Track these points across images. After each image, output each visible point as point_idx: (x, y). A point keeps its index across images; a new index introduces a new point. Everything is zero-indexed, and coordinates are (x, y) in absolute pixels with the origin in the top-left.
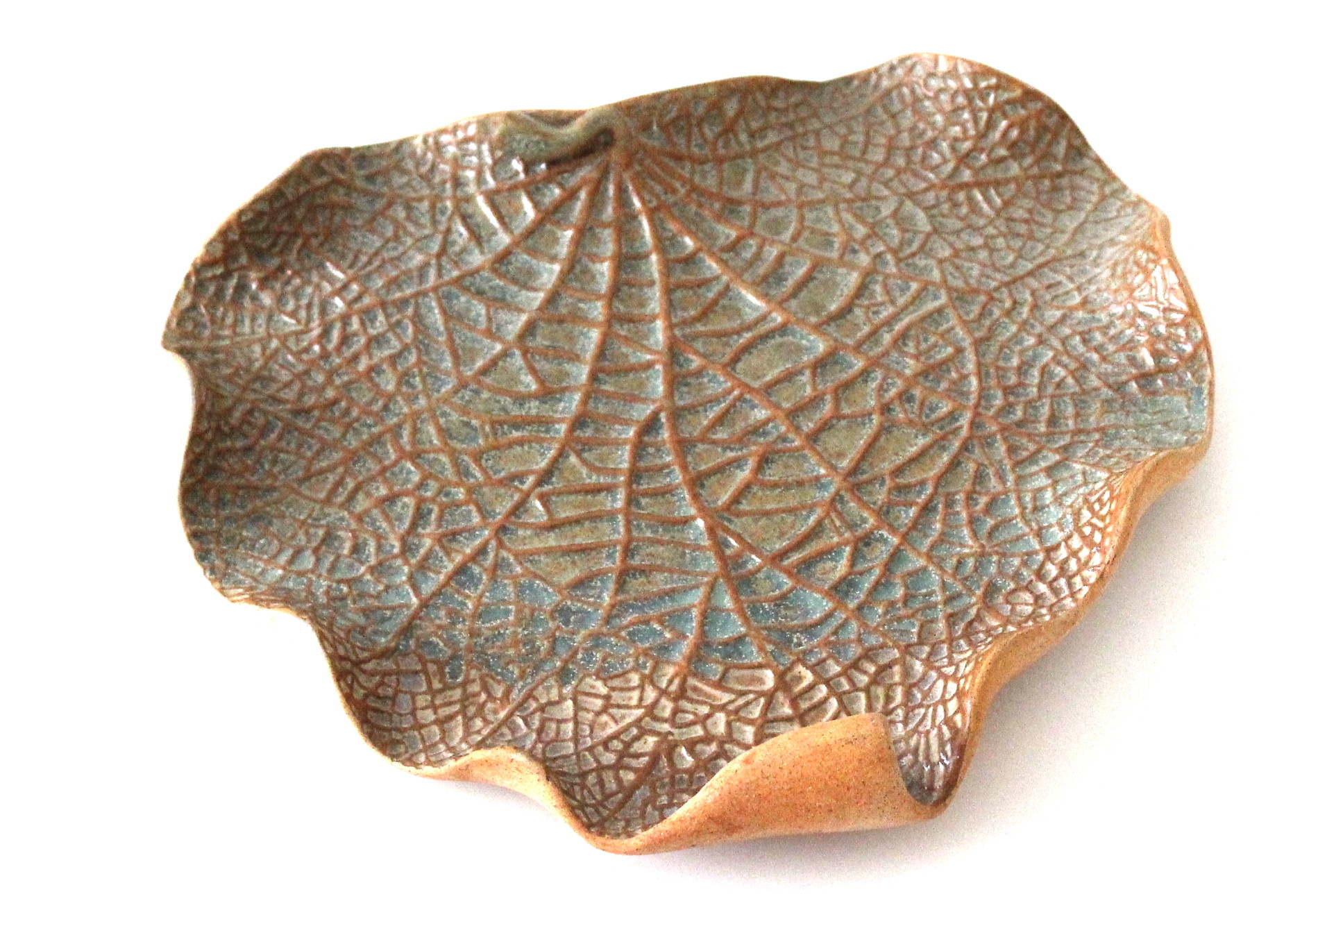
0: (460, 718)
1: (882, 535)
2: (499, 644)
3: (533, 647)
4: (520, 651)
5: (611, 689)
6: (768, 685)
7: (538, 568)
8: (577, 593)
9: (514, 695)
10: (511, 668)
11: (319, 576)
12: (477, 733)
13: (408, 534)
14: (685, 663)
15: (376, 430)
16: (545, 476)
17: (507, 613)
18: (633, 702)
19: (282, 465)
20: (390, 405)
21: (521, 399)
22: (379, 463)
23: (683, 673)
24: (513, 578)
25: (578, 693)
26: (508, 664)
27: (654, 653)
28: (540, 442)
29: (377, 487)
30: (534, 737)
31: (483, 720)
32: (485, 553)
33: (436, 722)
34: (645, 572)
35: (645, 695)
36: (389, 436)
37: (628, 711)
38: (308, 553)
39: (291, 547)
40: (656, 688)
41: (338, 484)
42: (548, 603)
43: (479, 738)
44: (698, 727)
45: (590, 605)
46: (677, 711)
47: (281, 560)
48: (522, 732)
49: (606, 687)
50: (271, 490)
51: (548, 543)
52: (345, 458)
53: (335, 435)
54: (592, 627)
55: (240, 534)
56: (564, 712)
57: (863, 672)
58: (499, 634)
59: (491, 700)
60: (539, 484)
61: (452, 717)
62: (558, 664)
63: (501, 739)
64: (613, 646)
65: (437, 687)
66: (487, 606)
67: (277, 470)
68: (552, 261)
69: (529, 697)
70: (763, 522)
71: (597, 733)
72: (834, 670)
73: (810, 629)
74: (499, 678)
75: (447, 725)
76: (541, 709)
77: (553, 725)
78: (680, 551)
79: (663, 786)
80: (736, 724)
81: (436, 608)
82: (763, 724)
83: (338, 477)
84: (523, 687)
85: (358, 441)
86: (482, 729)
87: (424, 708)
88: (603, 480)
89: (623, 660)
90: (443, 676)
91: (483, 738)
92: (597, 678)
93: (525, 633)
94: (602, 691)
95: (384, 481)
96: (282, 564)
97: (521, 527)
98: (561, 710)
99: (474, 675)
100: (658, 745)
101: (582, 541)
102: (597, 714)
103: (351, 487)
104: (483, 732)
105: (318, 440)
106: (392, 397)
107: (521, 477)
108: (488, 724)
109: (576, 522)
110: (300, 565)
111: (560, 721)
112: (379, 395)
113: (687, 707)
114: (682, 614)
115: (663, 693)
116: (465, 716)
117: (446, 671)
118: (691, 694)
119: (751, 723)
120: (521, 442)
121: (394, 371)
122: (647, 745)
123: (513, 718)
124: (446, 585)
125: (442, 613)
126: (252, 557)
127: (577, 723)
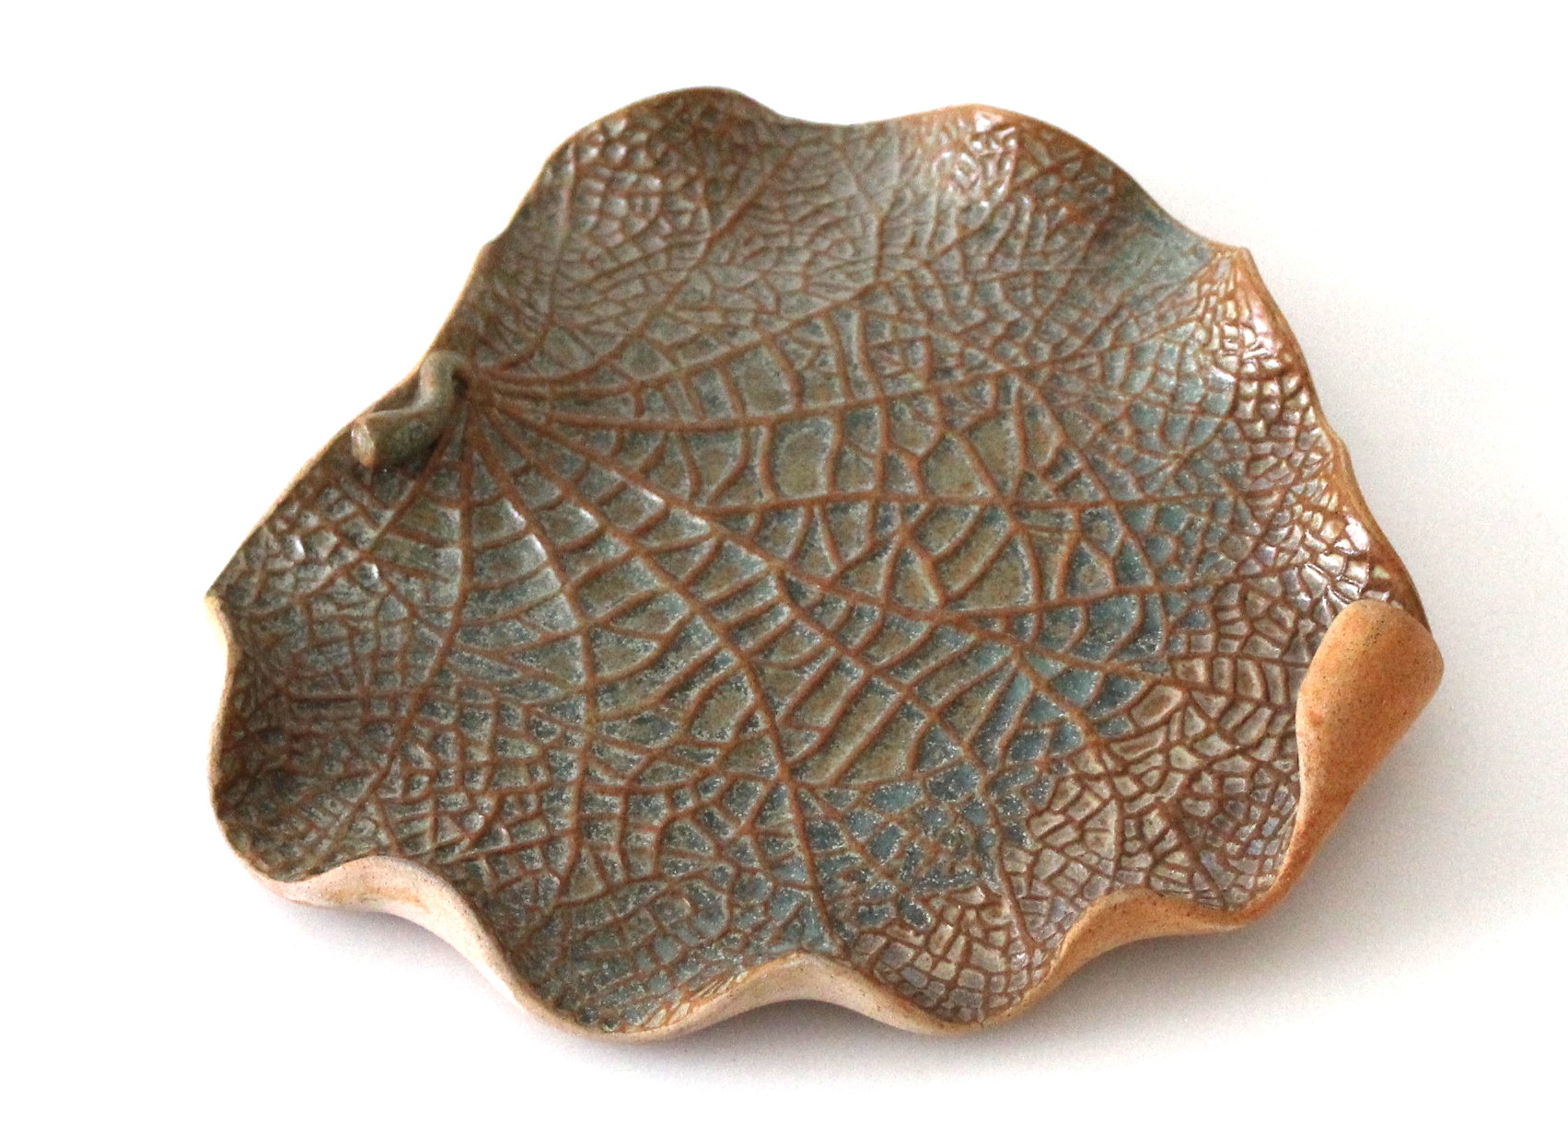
0: (976, 946)
1: (1091, 514)
2: (921, 862)
3: (953, 838)
4: (948, 851)
5: (1064, 811)
6: (1176, 696)
7: (867, 777)
8: (926, 767)
9: (994, 887)
10: (958, 870)
11: (701, 946)
12: (1010, 941)
13: (720, 848)
14: (1092, 739)
15: (569, 794)
16: (767, 702)
17: (894, 832)
18: (1095, 804)
19: (527, 893)
20: (552, 764)
21: (657, 663)
22: (610, 817)
23: (1102, 747)
24: (858, 803)
25: (1042, 838)
26: (952, 870)
27: (1056, 754)
28: (724, 681)
29: (638, 838)
30: (1062, 900)
31: (998, 928)
32: (807, 805)
33: (960, 967)
34: (956, 703)
35: (1096, 790)
36: (589, 788)
37: (1102, 814)
38: (659, 940)
39: (637, 949)
40: (1098, 778)
41: (600, 864)
42: (915, 795)
43: (1020, 942)
44: (1172, 775)
45: (951, 766)
46: (1138, 779)
47: (646, 964)
48: (1044, 906)
49: (1056, 813)
50: (548, 921)
51: (847, 750)
52: (576, 839)
53: (539, 830)
54: (978, 780)
55: (581, 977)
56: (1053, 862)
57: (1233, 622)
58: (911, 854)
59: (980, 908)
60: (771, 713)
61: (968, 951)
62: (993, 831)
63: (1038, 926)
64: (1014, 779)
65: (919, 940)
66: (870, 842)
67: (528, 901)
68: (518, 537)
69: (1008, 877)
70: (987, 585)
71: (1104, 851)
72: (1208, 640)
73: (1144, 628)
74: (960, 886)
75: (973, 961)
76: (1032, 876)
77: (1061, 879)
78: (958, 661)
79: (1214, 839)
80: (1197, 745)
81: (830, 882)
82: (1217, 725)
83: (592, 860)
84: (991, 874)
85: (566, 817)
86: (1009, 935)
87: (934, 966)
88: (819, 665)
89: (1039, 782)
90: (912, 928)
91: (1023, 939)
92: (1039, 814)
93: (930, 833)
94: (1059, 819)
95: (637, 827)
96: (653, 966)
97: (805, 759)
98: (1048, 862)
99: (937, 904)
100: (1165, 814)
101: (871, 725)
102: (1081, 839)
103: (615, 857)
104: (1014, 936)
105: (530, 846)
106: (545, 756)
107: (748, 721)
108: (1008, 927)
109: (845, 714)
110: (669, 953)
111: (1061, 871)
112: (531, 765)
113: (1141, 768)
114: (1033, 705)
115: (1109, 776)
116: (978, 940)
117: (908, 921)
118: (1130, 757)
119: (1207, 733)
120: (708, 695)
121: (514, 735)
122: (1156, 823)
123: (1021, 903)
124: (812, 857)
125: (841, 881)
126: (618, 984)
127: (1077, 860)
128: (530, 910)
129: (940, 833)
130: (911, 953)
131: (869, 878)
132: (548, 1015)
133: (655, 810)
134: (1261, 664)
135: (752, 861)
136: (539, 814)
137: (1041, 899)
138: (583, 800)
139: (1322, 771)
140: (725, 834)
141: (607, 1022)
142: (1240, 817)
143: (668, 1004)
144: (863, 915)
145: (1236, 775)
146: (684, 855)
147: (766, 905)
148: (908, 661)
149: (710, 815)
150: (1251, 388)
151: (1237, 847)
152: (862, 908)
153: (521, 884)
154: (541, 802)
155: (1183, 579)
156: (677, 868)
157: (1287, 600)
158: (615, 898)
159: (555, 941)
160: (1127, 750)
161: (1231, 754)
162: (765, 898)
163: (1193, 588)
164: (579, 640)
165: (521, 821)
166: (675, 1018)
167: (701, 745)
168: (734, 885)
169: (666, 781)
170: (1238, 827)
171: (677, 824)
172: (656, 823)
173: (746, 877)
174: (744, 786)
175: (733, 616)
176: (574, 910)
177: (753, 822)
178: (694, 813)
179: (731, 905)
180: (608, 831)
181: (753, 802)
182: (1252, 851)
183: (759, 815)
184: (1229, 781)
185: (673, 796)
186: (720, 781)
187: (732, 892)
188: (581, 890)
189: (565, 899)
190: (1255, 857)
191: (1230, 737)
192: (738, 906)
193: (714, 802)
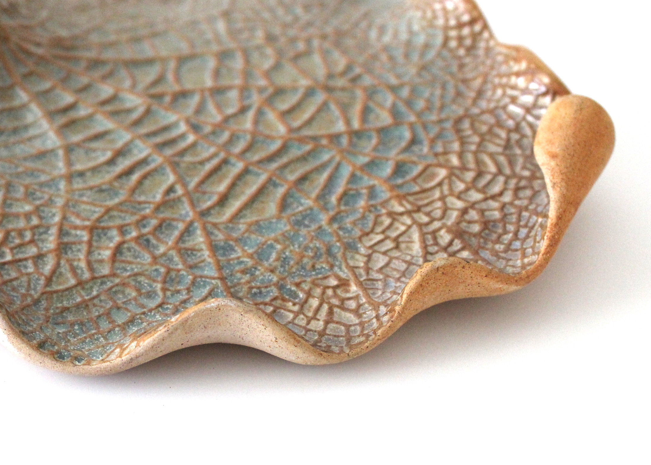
0: (336, 310)
2: (292, 263)
3: (312, 249)
4: (309, 256)
5: (383, 232)
6: (442, 173)
7: (251, 217)
8: (289, 212)
9: (343, 275)
10: (318, 266)
11: (144, 313)
12: (359, 306)
13: (155, 258)
14: (395, 193)
15: (54, 231)
16: (182, 180)
17: (272, 246)
18: (403, 228)
19: (22, 286)
20: (42, 214)
21: (111, 162)
22: (80, 243)
23: (401, 198)
24: (247, 231)
25: (371, 247)
26: (313, 266)
27: (372, 202)
28: (155, 170)
29: (99, 254)
30: (392, 280)
31: (349, 299)
32: (212, 233)
33: (327, 323)
34: (303, 179)
35: (403, 221)
36: (66, 228)
37: (408, 233)
38: (115, 310)
39: (99, 317)
40: (402, 214)
41: (74, 270)
42: (284, 227)
43: (366, 305)
44: (449, 212)
45: (306, 210)
46: (428, 214)
47: (105, 325)
48: (380, 285)
49: (377, 234)
50: (36, 302)
51: (235, 205)
52: (57, 255)
53: (33, 250)
54: (324, 218)
55: (59, 333)
56: (381, 260)
57: (469, 136)
58: (285, 259)
59: (335, 288)
60: (185, 185)
61: (331, 312)
62: (338, 244)
63: (377, 295)
64: (347, 216)
65: (296, 308)
66: (256, 252)
67: (23, 291)
68: (24, 106)
69: (353, 269)
70: (314, 123)
71: (414, 253)
72: (456, 146)
73: (414, 141)
74: (320, 276)
75: (336, 319)
76: (368, 270)
77: (388, 269)
78: (304, 158)
79: (485, 243)
80: (463, 196)
81: (231, 275)
82: (472, 185)
83: (67, 267)
84: (340, 268)
85: (51, 243)
86: (358, 302)
87: (308, 323)
88: (215, 162)
89: (363, 217)
90: (289, 301)
91: (369, 303)
92: (367, 234)
93: (296, 246)
94: (380, 237)
95: (99, 248)
96: (111, 326)
97: (209, 209)
98: (377, 261)
99: (306, 287)
100: (449, 231)
101: (250, 191)
102: (397, 247)
103: (83, 264)
104: (361, 302)
105: (26, 259)
106: (37, 210)
107: (171, 190)
108: (357, 298)
109: (233, 186)
110: (121, 318)
111: (387, 265)
112: (28, 216)
113: (428, 209)
114: (353, 178)
115: (409, 213)
116: (338, 307)
117: (287, 297)
118: (421, 203)
119: (467, 190)
120: (145, 177)
121: (17, 200)
122: (445, 237)
123: (364, 283)
124: (218, 262)
125: (239, 275)
126: (85, 338)
127: (397, 258)
128: (24, 296)
129: (302, 246)
130: (291, 316)
131: (257, 273)
132: (34, 353)
133: (111, 239)
134: (492, 156)
135: (177, 265)
136: (32, 241)
137: (377, 280)
138: (62, 232)
139: (563, 184)
140: (158, 250)
141: (78, 359)
142: (500, 231)
143: (121, 346)
144: (255, 294)
145: (491, 210)
146: (130, 263)
147: (188, 290)
148: (271, 158)
149: (148, 241)
150: (453, 33)
151: (503, 247)
152: (254, 290)
153: (19, 282)
154: (34, 235)
155: (434, 117)
156: (126, 270)
157: (499, 124)
158: (83, 288)
159: (41, 312)
160: (416, 200)
161: (485, 199)
162: (187, 286)
163: (441, 121)
164: (61, 152)
165: (20, 246)
166: (126, 352)
167: (140, 203)
168: (165, 277)
169: (118, 222)
170: (500, 236)
171: (126, 246)
172: (112, 245)
173: (173, 274)
174: (169, 225)
175: (159, 139)
176: (55, 295)
177: (177, 243)
178: (137, 239)
179: (164, 290)
180: (79, 250)
181: (176, 233)
182: (513, 247)
183: (181, 238)
184: (487, 213)
185: (122, 230)
186: (154, 222)
187: (164, 282)
188: (60, 284)
189: (48, 289)
190: (516, 250)
191: (482, 191)
192: (169, 290)
193: (149, 233)
